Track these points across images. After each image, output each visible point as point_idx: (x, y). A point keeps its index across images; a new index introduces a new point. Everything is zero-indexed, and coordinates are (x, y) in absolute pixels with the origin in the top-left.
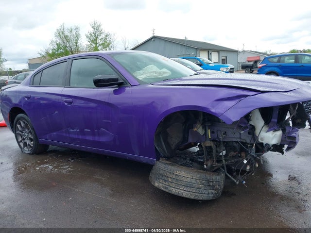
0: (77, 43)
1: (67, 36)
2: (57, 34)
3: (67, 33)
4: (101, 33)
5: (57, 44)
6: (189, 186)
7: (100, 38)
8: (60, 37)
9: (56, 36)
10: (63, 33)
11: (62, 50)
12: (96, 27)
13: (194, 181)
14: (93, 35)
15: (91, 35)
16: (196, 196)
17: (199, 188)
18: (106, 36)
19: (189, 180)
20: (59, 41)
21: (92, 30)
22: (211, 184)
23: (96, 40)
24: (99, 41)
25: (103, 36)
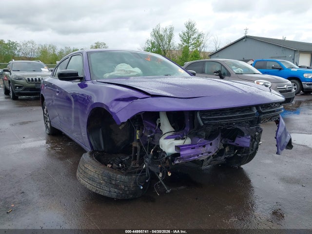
0: (169, 42)
1: (161, 35)
2: (153, 34)
3: (161, 33)
4: (194, 32)
5: (152, 43)
6: (92, 179)
7: (192, 37)
8: (155, 36)
9: (152, 35)
10: (158, 33)
11: (155, 49)
12: (190, 27)
13: (96, 176)
14: (186, 34)
15: (184, 34)
16: (96, 190)
17: (100, 184)
18: (199, 35)
19: (92, 174)
20: (153, 40)
21: (185, 30)
22: (114, 182)
23: (189, 39)
24: (192, 40)
25: (196, 36)
